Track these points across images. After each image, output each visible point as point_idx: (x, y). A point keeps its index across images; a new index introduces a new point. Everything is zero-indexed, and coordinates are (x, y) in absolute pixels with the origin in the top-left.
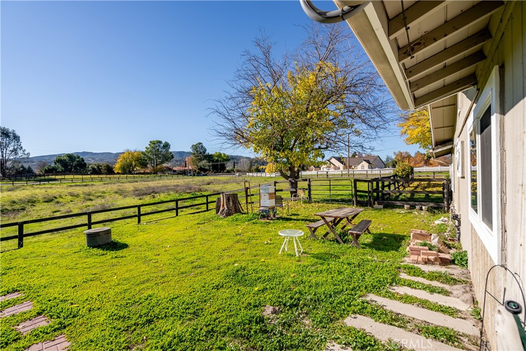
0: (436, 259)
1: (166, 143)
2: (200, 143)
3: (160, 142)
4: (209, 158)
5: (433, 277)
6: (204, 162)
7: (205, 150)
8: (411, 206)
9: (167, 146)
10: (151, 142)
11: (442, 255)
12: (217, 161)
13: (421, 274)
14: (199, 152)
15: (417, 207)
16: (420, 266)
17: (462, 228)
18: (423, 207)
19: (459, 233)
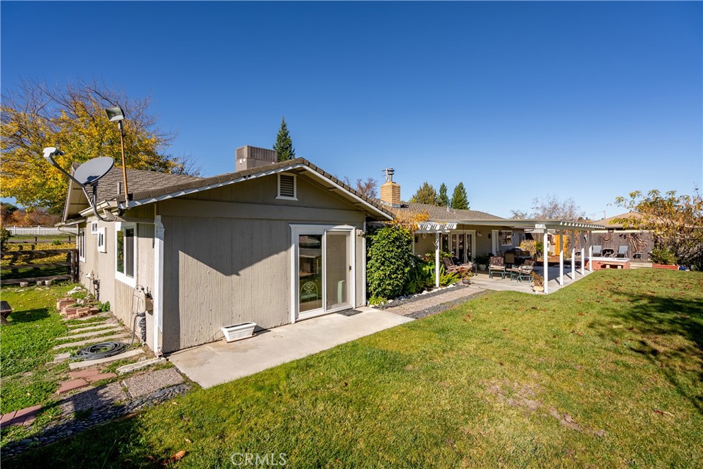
0: (89, 312)
5: (90, 321)
8: (29, 283)
11: (91, 309)
13: (82, 322)
15: (39, 283)
16: (79, 319)
17: (100, 290)
18: (47, 282)
19: (98, 294)
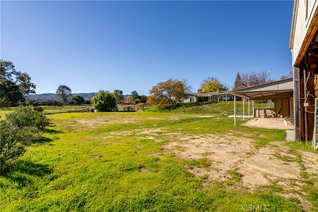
1: (121, 91)
2: (135, 91)
3: (119, 91)
4: (140, 97)
6: (138, 100)
7: (137, 94)
9: (121, 92)
10: (115, 91)
12: (143, 99)
14: (135, 95)
